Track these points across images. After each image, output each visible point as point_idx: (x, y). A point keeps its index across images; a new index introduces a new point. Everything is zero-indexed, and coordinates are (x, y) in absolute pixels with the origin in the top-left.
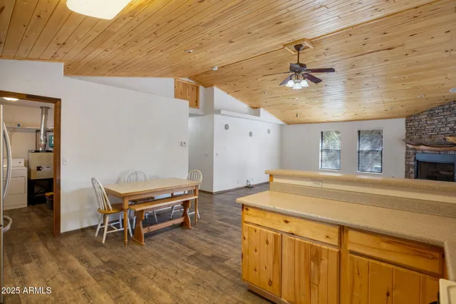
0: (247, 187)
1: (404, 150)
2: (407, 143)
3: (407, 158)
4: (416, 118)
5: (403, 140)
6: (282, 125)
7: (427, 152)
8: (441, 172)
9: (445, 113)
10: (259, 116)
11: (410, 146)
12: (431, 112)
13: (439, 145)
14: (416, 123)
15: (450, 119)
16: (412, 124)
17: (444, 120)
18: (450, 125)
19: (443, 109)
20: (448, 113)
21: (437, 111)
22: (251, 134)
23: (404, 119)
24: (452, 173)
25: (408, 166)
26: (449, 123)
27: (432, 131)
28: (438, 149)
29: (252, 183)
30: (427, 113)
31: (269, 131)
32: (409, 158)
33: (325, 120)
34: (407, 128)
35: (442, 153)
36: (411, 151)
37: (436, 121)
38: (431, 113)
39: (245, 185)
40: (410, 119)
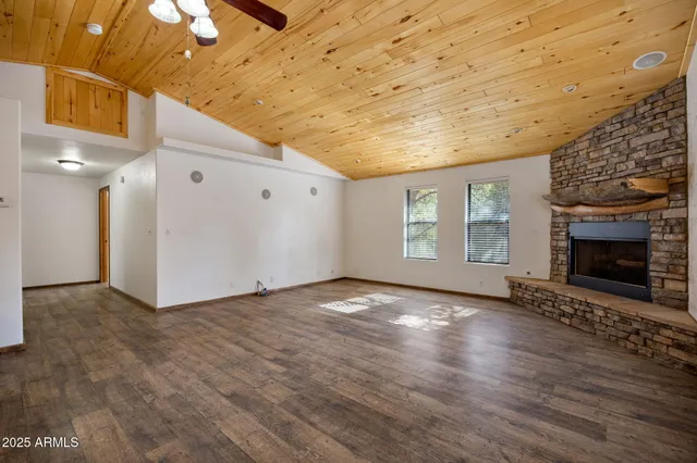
0: (256, 294)
1: (548, 219)
2: (553, 204)
3: (553, 234)
4: (570, 151)
5: (546, 198)
6: (344, 181)
7: (590, 218)
8: (619, 262)
9: (626, 131)
10: (281, 159)
11: (558, 209)
12: (598, 133)
13: (614, 200)
14: (569, 162)
15: (636, 142)
16: (561, 164)
17: (623, 146)
18: (635, 156)
19: (621, 122)
20: (633, 128)
21: (608, 129)
22: (266, 194)
23: (548, 157)
24: (641, 264)
25: (555, 250)
26: (635, 150)
27: (599, 173)
28: (611, 210)
29: (270, 287)
30: (590, 136)
31: (314, 191)
32: (557, 233)
33: (408, 168)
34: (552, 173)
35: (621, 218)
36: (561, 220)
37: (607, 151)
38: (598, 136)
39: (253, 291)
40: (557, 156)
